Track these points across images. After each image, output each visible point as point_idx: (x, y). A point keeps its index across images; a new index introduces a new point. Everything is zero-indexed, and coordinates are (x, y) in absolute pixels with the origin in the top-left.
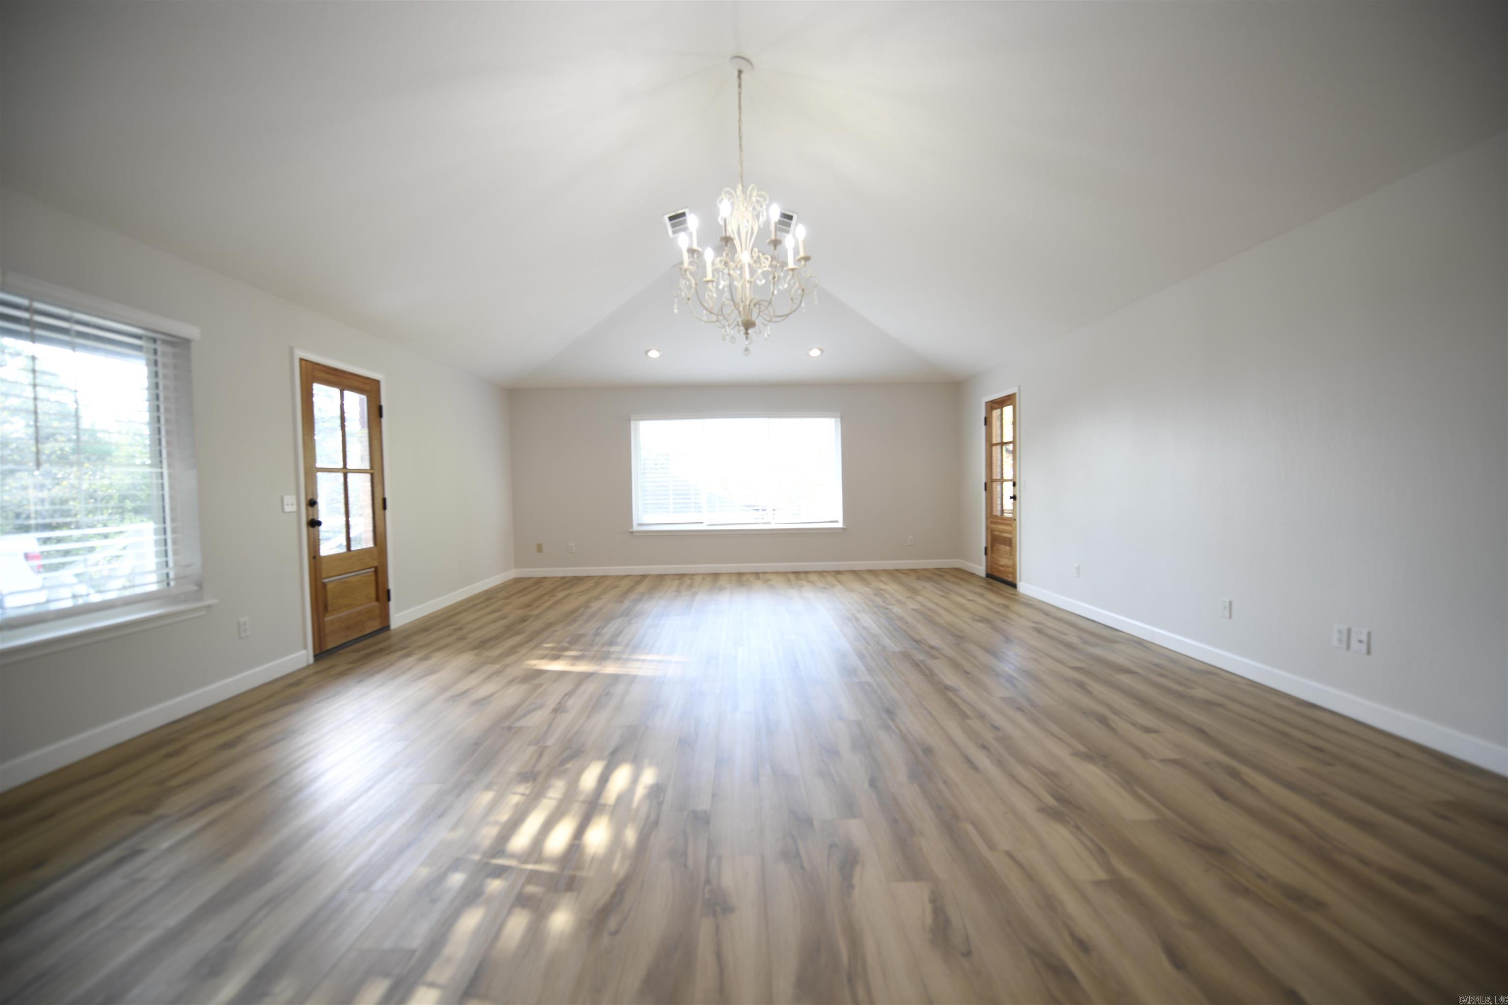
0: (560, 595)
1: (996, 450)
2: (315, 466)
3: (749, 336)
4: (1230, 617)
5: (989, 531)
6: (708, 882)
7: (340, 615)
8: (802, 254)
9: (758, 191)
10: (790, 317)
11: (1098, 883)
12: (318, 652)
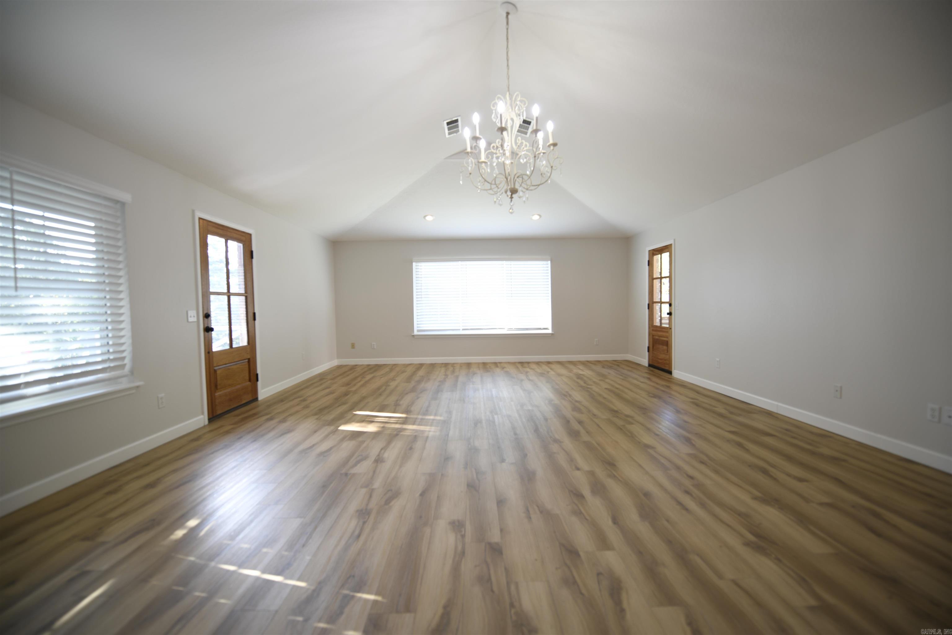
0: (368, 377)
1: (656, 283)
2: (209, 290)
3: (513, 199)
4: (841, 398)
5: (651, 336)
6: (512, 605)
7: (226, 391)
8: (551, 142)
9: (521, 97)
10: (540, 186)
11: (812, 609)
12: (211, 417)
